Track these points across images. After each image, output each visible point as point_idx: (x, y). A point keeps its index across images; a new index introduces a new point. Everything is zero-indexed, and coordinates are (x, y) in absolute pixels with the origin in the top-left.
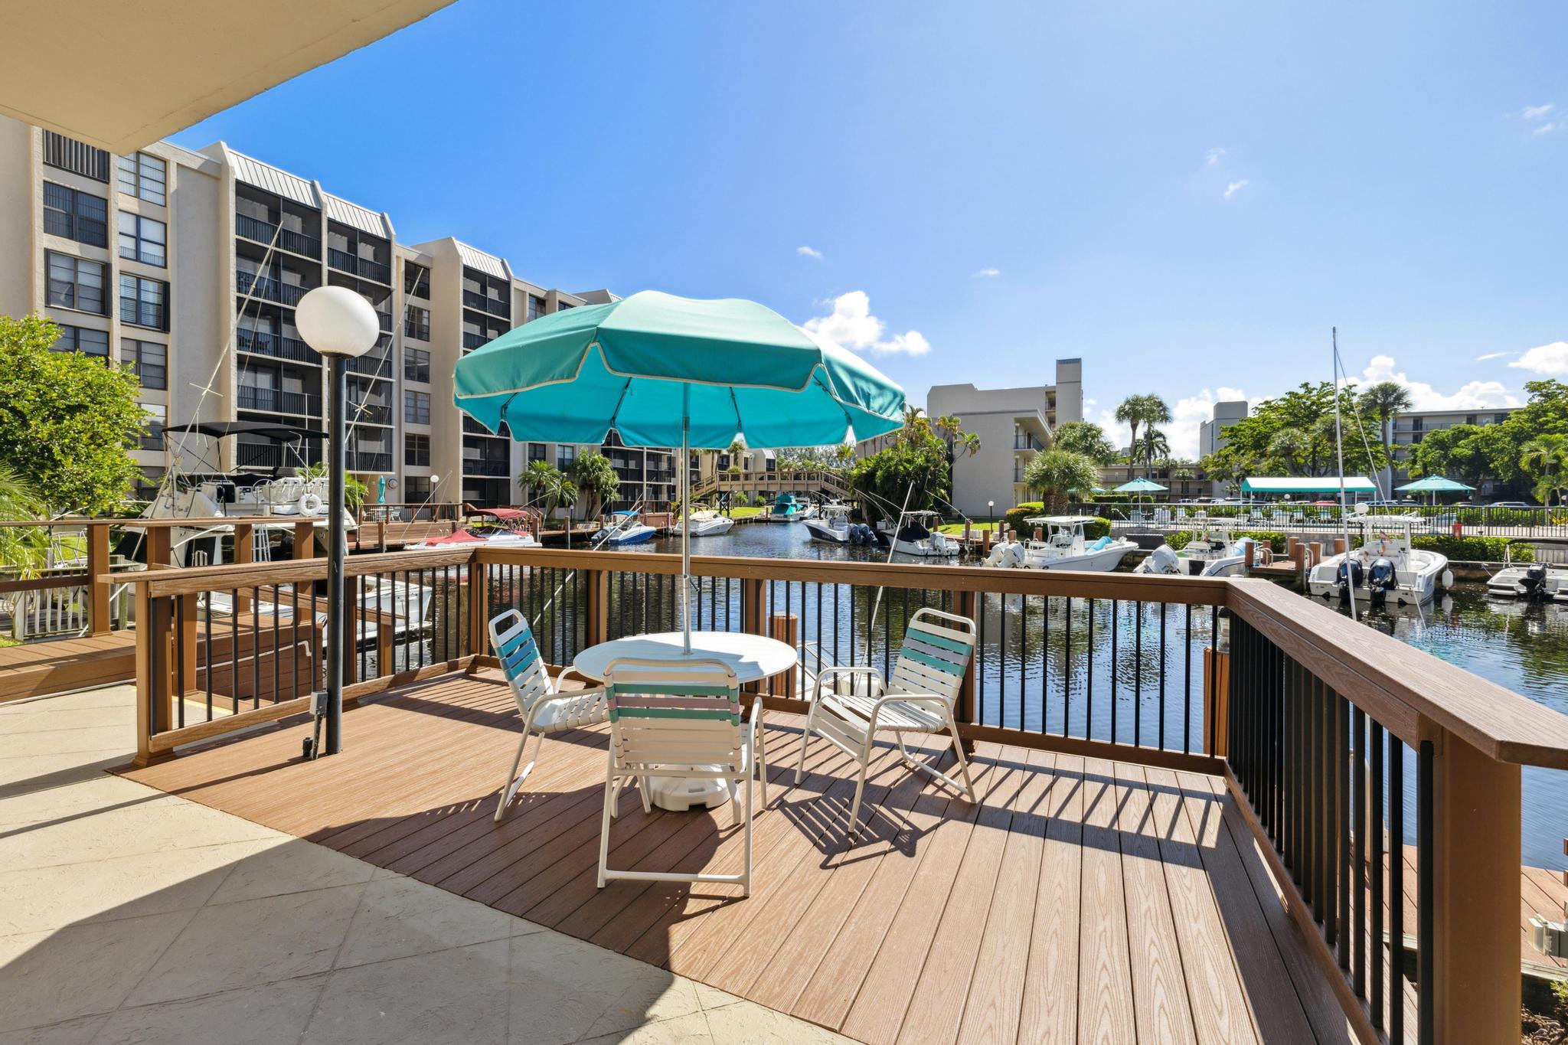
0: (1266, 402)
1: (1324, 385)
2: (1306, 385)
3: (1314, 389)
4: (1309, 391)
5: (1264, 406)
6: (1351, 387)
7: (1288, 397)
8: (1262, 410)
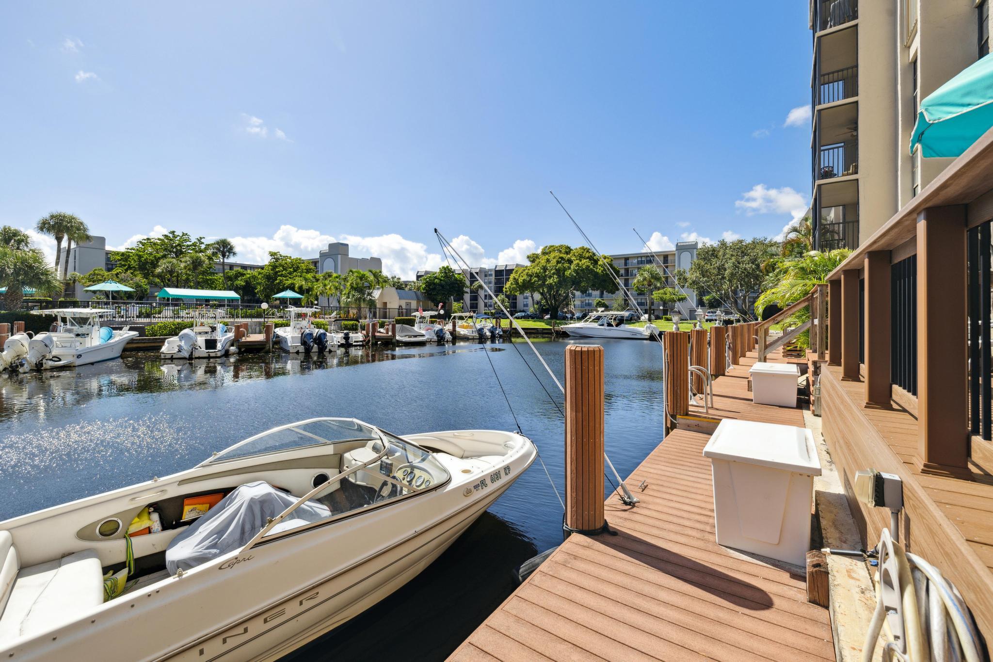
0: (148, 239)
1: (184, 234)
2: (173, 232)
3: (178, 236)
4: (175, 237)
5: (146, 242)
6: (201, 238)
7: (162, 238)
8: (143, 244)
